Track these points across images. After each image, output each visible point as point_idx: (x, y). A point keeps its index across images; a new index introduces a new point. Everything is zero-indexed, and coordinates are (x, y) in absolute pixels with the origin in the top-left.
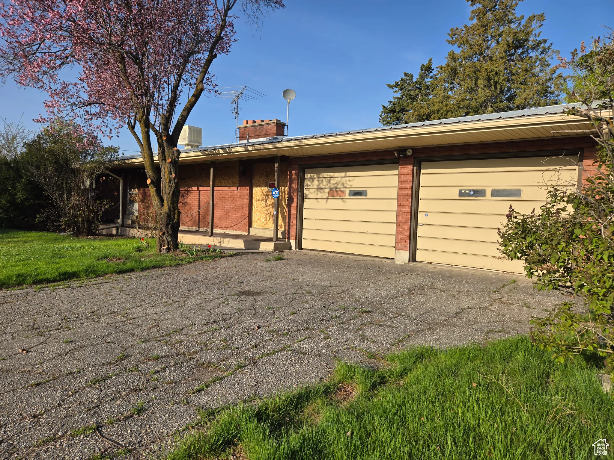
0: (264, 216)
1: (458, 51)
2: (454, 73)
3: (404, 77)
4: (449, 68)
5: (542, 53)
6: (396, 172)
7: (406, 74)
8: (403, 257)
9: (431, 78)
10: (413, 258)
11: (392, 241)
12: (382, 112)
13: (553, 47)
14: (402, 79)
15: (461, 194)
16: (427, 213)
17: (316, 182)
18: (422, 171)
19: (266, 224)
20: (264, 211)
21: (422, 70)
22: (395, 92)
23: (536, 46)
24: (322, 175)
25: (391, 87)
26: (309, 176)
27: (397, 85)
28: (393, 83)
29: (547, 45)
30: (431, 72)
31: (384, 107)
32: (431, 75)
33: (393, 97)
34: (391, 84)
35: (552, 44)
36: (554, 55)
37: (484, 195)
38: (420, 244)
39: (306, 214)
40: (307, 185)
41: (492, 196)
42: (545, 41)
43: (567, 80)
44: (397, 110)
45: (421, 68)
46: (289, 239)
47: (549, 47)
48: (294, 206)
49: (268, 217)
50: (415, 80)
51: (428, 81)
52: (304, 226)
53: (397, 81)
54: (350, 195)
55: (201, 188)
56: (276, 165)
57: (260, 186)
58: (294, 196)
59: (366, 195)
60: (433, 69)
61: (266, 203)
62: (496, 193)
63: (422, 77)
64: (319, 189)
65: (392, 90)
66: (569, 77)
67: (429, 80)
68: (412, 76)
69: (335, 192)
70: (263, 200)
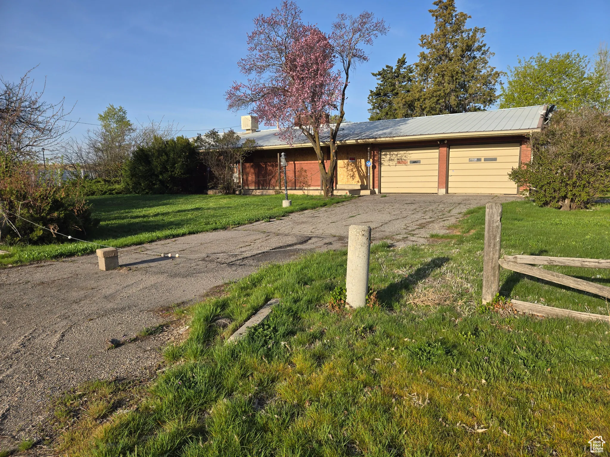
0: (346, 177)
1: (427, 51)
2: (426, 70)
3: (385, 68)
4: (424, 67)
5: (483, 54)
6: (438, 151)
7: (387, 66)
8: (443, 191)
9: (405, 68)
10: (447, 192)
11: (436, 185)
12: (370, 95)
13: (490, 50)
14: (383, 69)
15: (470, 160)
16: (453, 170)
17: (388, 156)
18: (451, 150)
19: (348, 181)
20: (346, 174)
21: (398, 63)
22: (379, 79)
23: (479, 49)
24: (392, 153)
25: (374, 75)
26: (384, 153)
27: (380, 74)
28: (376, 72)
29: (486, 48)
30: (404, 64)
31: (371, 92)
32: (404, 66)
33: (378, 84)
34: (375, 73)
35: (489, 48)
36: (491, 56)
37: (481, 161)
38: (450, 185)
39: (383, 174)
40: (383, 158)
41: (484, 161)
42: (485, 45)
43: (500, 75)
44: (382, 94)
45: (398, 61)
46: (374, 188)
47: (487, 50)
48: (376, 170)
49: (349, 177)
50: (394, 71)
51: (402, 71)
52: (382, 181)
53: (380, 70)
54: (410, 163)
55: (296, 162)
56: (369, 148)
57: (343, 159)
58: (377, 165)
59: (420, 163)
60: (406, 62)
61: (347, 168)
62: (486, 160)
63: (399, 68)
64: (390, 160)
65: (375, 78)
66: (501, 72)
67: (404, 70)
68: (392, 68)
69: (400, 161)
70: (345, 167)
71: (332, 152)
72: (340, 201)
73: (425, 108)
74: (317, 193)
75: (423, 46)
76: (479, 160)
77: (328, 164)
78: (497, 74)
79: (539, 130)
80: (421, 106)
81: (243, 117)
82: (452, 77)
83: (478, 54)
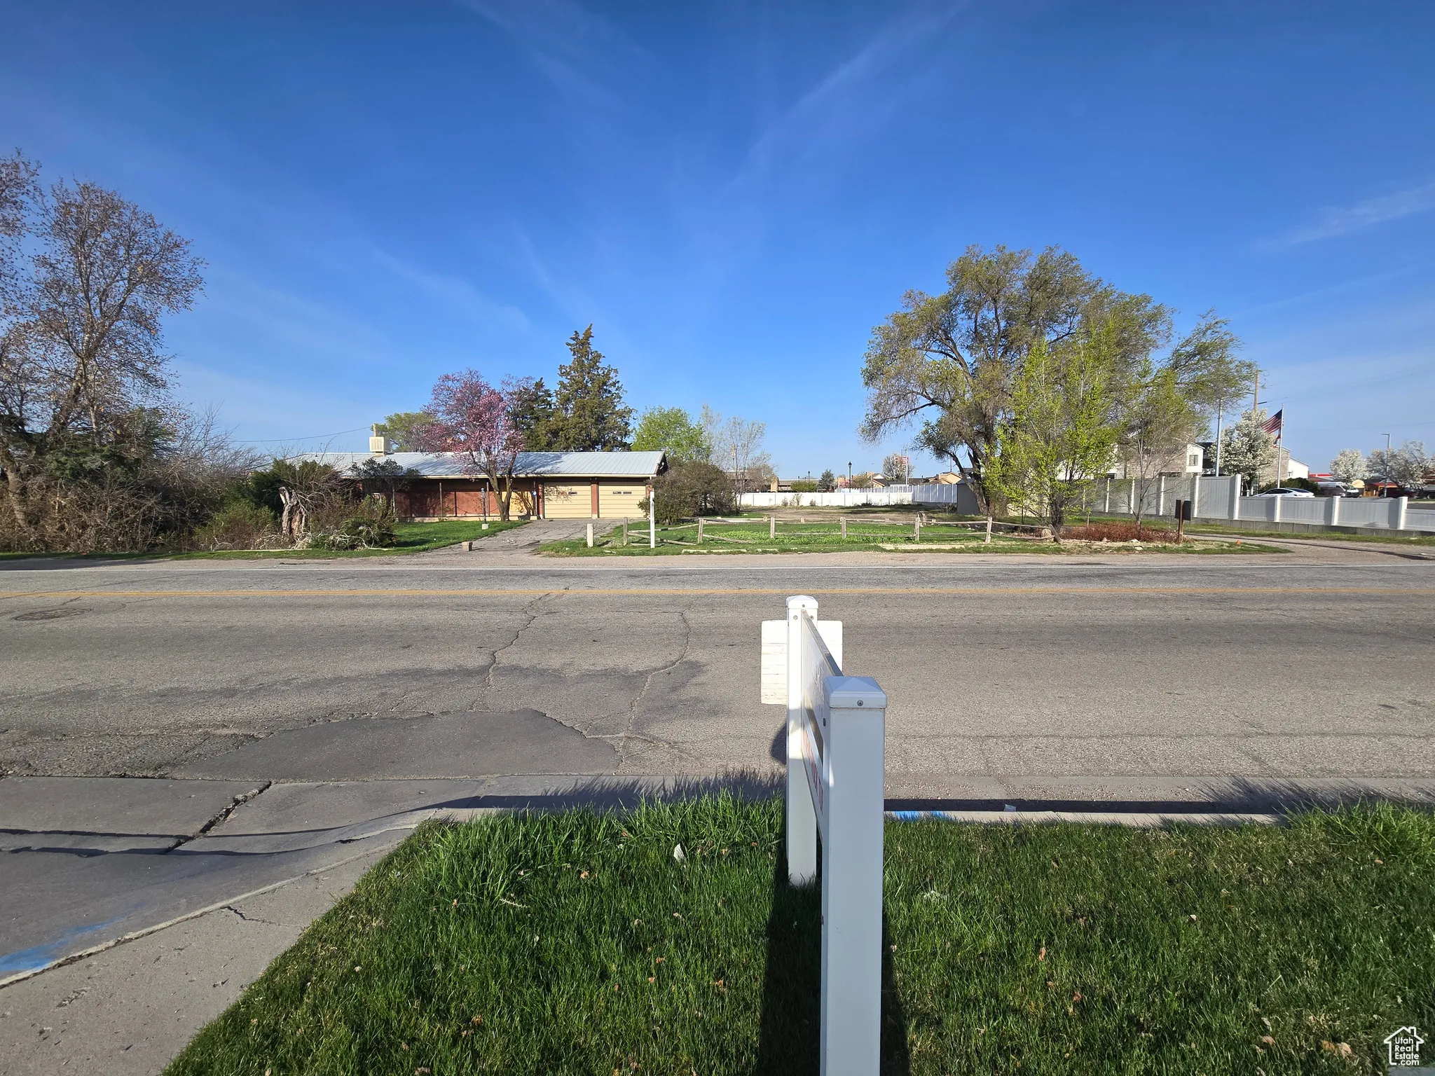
6: (589, 488)
8: (595, 516)
11: (591, 511)
16: (602, 501)
18: (599, 488)
19: (518, 510)
20: (517, 503)
39: (546, 503)
40: (546, 491)
46: (539, 514)
48: (540, 500)
49: (519, 506)
51: (540, 394)
52: (545, 509)
54: (569, 494)
56: (534, 482)
57: (515, 491)
58: (541, 497)
60: (544, 386)
61: (518, 499)
63: (537, 390)
67: (542, 393)
68: (530, 390)
70: (515, 498)
71: (508, 485)
72: (514, 525)
73: (569, 438)
74: (496, 519)
75: (562, 374)
76: (620, 493)
77: (504, 494)
78: (630, 411)
79: (655, 476)
80: (565, 436)
81: (371, 438)
82: (592, 411)
83: (613, 389)
